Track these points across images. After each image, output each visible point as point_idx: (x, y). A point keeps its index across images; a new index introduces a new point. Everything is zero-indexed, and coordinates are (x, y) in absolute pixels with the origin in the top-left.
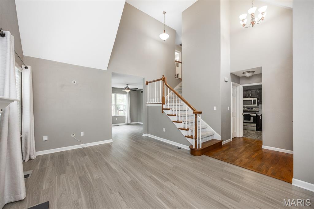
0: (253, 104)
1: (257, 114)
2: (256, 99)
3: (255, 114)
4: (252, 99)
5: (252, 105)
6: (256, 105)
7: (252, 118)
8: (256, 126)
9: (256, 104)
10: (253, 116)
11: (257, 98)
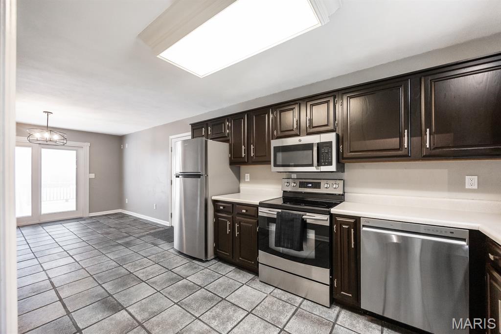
0: (319, 164)
1: (332, 216)
2: (331, 137)
3: (327, 217)
4: (315, 139)
5: (313, 169)
6: (333, 168)
7: (311, 235)
8: (332, 280)
9: (330, 164)
10: (317, 228)
11: (333, 135)
